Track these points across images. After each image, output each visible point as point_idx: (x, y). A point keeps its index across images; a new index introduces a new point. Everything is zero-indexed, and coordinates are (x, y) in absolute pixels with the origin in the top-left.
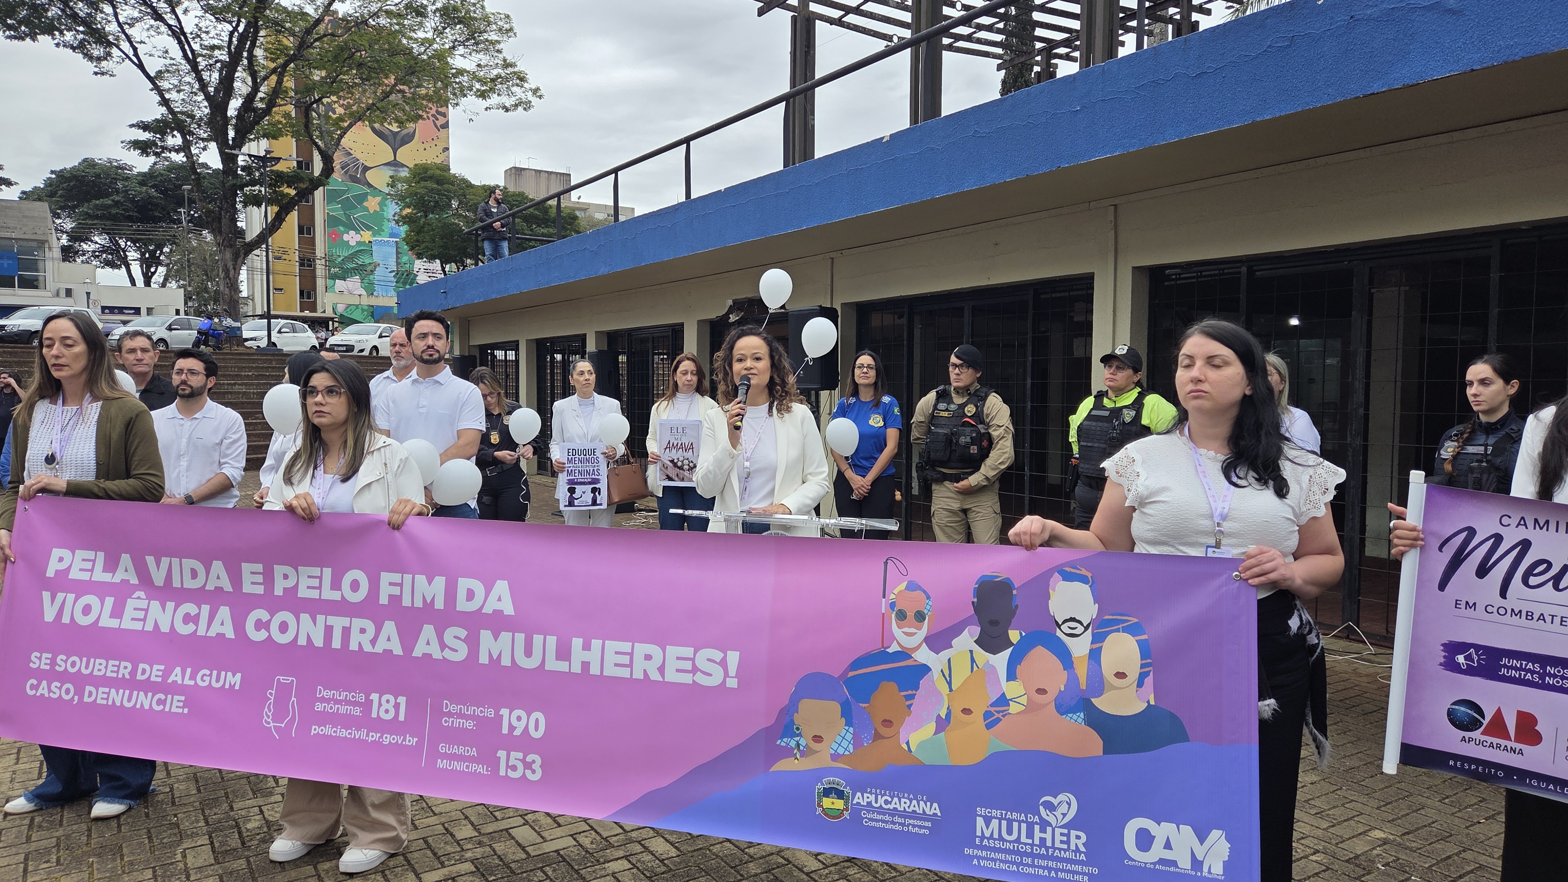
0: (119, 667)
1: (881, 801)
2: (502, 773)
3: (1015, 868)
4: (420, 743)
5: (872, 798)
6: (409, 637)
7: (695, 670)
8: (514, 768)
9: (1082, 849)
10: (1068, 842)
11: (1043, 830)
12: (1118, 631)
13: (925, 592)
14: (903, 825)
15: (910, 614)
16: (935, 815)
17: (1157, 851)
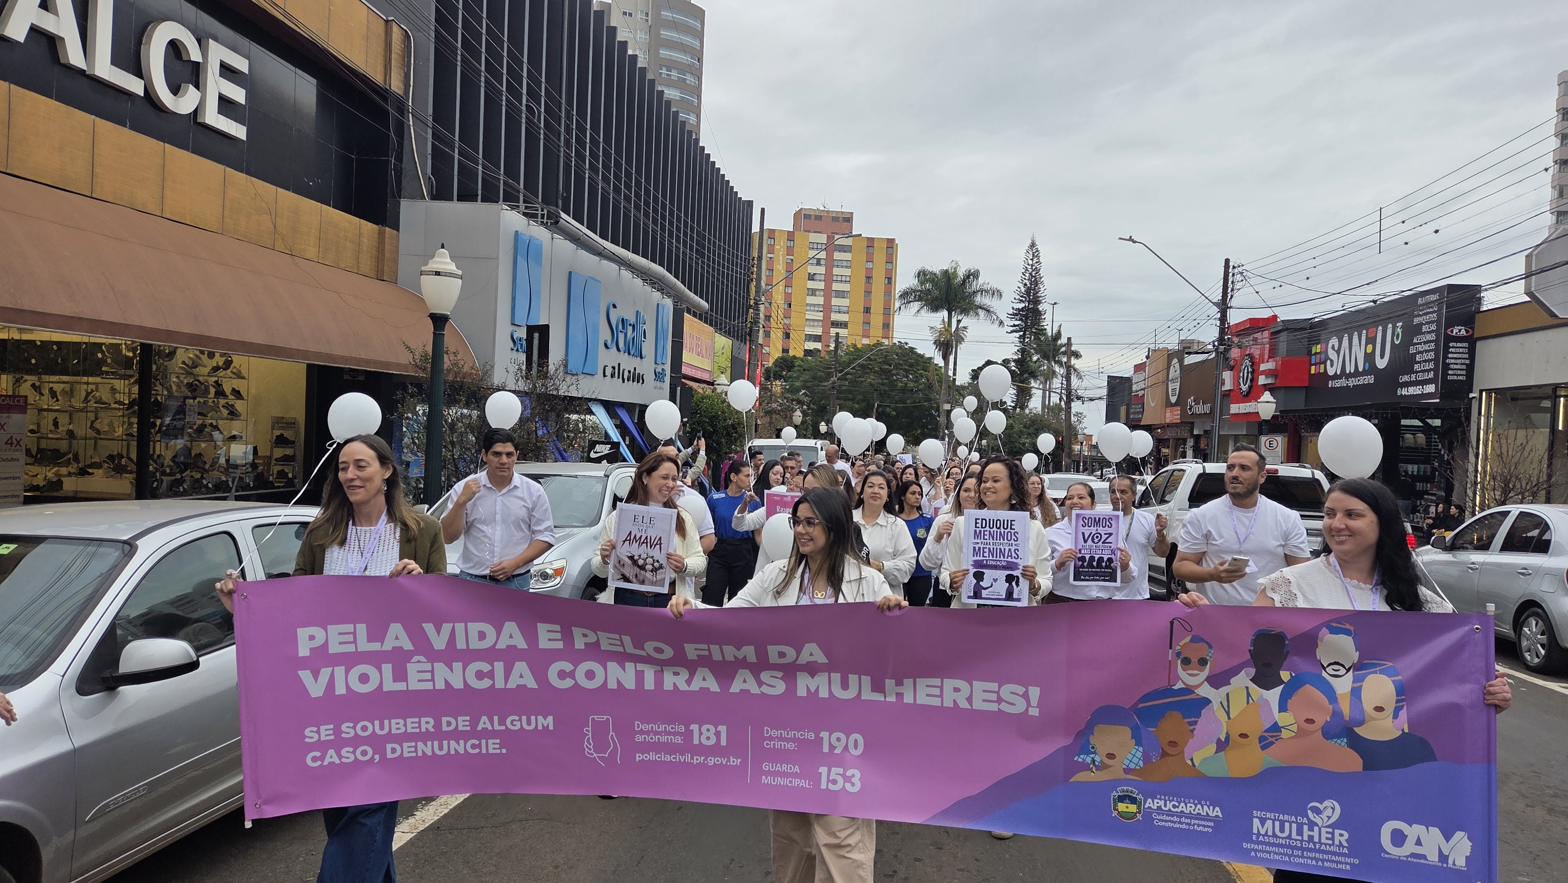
0: (419, 723)
2: (823, 786)
3: (1287, 859)
4: (743, 764)
5: (1162, 803)
7: (999, 700)
8: (834, 782)
9: (1345, 844)
10: (1333, 839)
11: (1311, 829)
12: (1375, 672)
13: (1207, 643)
14: (1189, 824)
15: (1194, 660)
16: (1217, 816)
17: (1409, 848)
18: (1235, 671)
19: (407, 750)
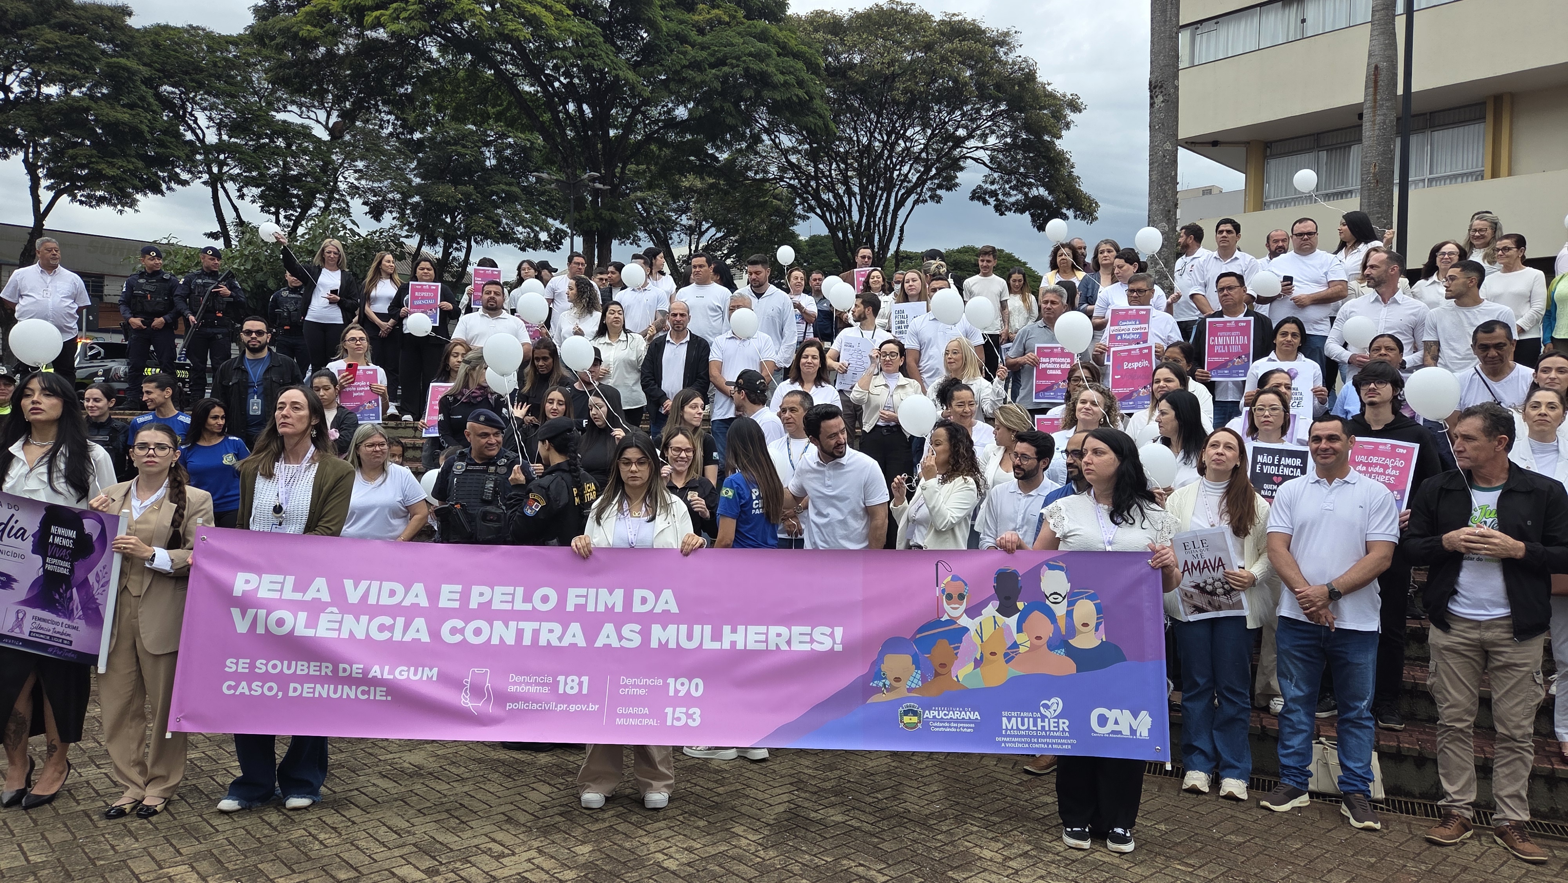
0: (320, 666)
1: (942, 714)
2: (669, 723)
4: (601, 709)
5: (936, 713)
6: (591, 633)
7: (812, 641)
8: (679, 719)
9: (1067, 730)
10: (1058, 727)
11: (1043, 721)
12: (1084, 598)
13: (963, 581)
14: (956, 727)
15: (955, 596)
16: (976, 719)
17: (1110, 727)
18: (984, 604)
19: (306, 690)
